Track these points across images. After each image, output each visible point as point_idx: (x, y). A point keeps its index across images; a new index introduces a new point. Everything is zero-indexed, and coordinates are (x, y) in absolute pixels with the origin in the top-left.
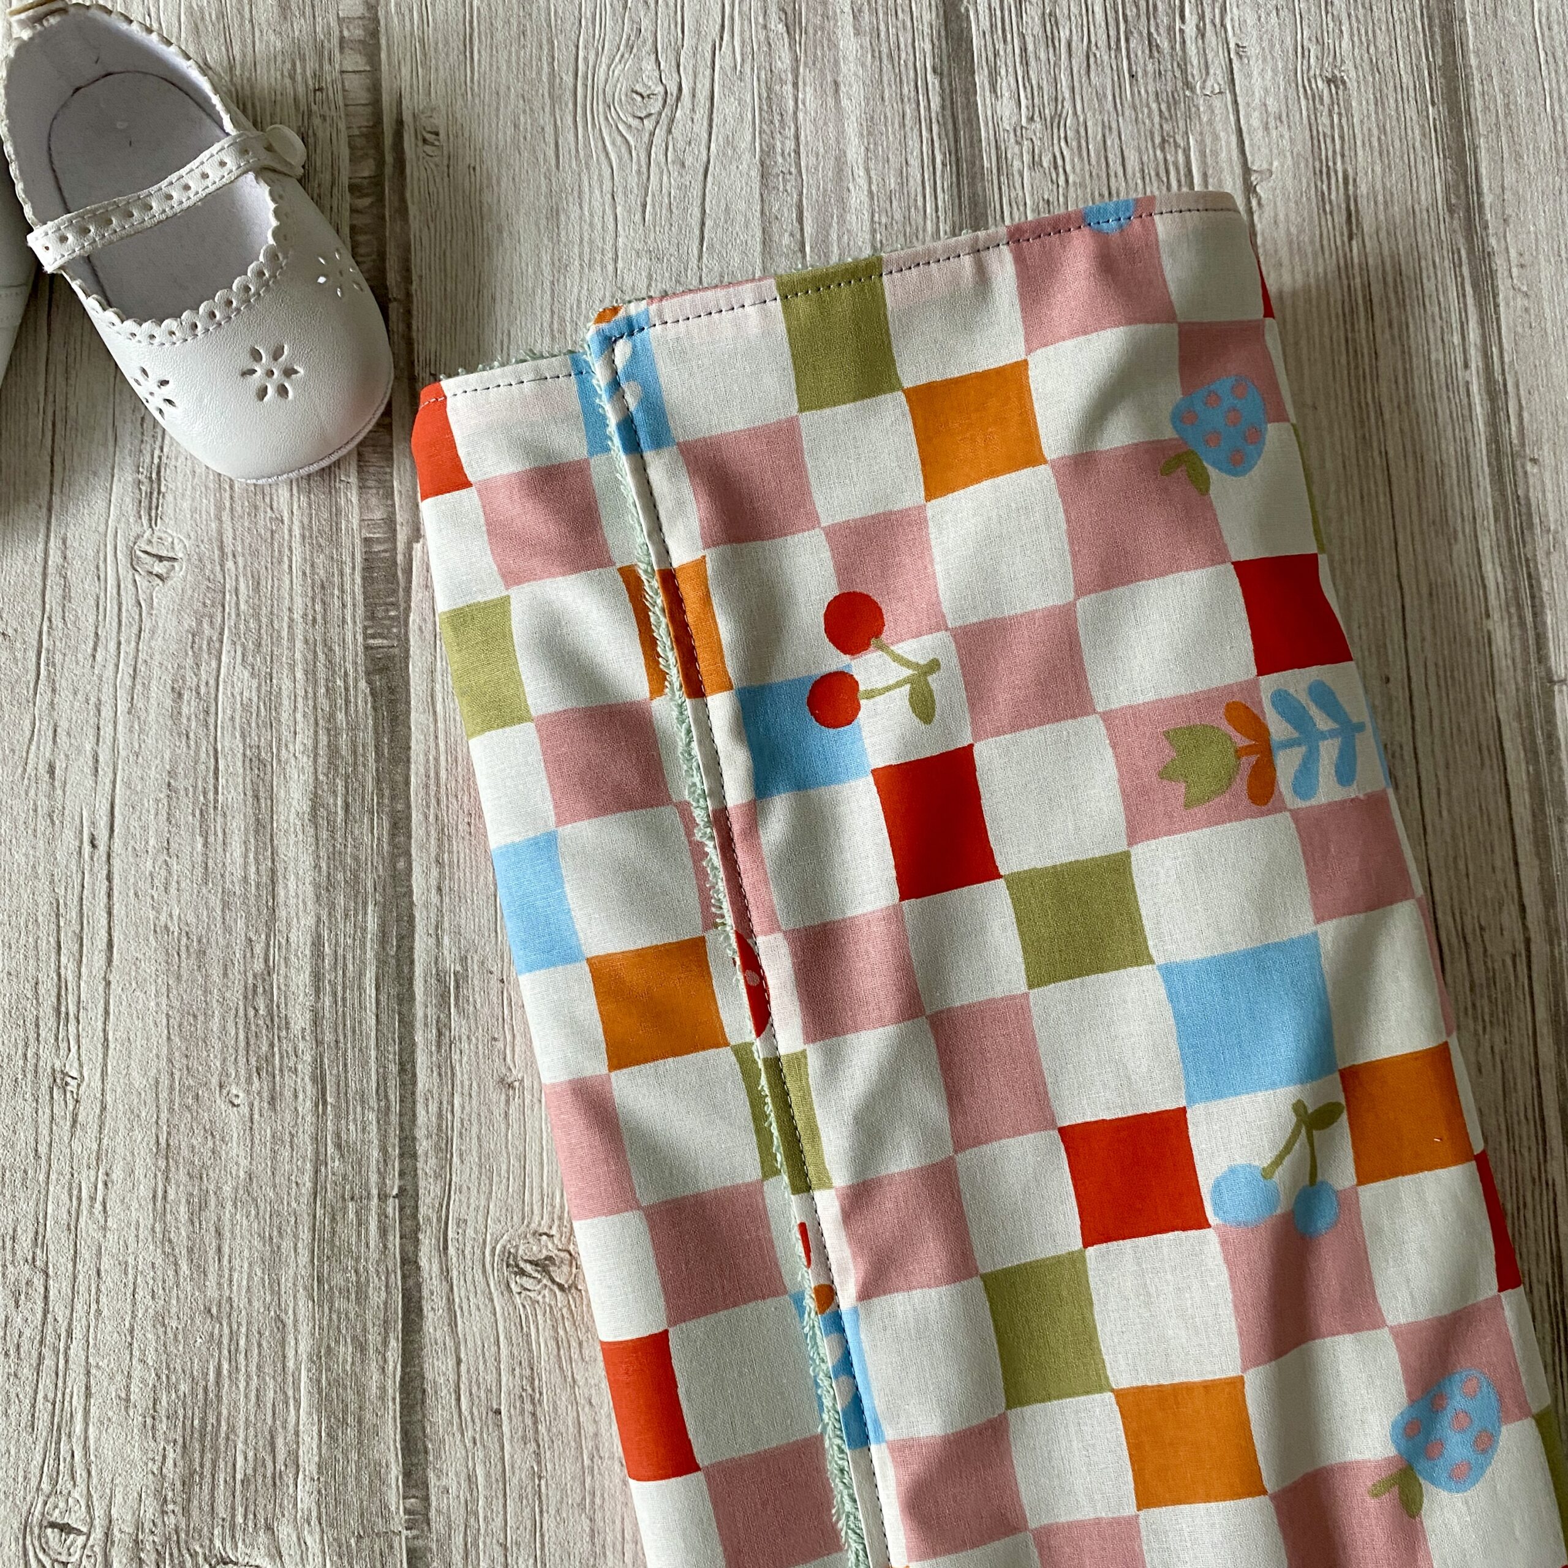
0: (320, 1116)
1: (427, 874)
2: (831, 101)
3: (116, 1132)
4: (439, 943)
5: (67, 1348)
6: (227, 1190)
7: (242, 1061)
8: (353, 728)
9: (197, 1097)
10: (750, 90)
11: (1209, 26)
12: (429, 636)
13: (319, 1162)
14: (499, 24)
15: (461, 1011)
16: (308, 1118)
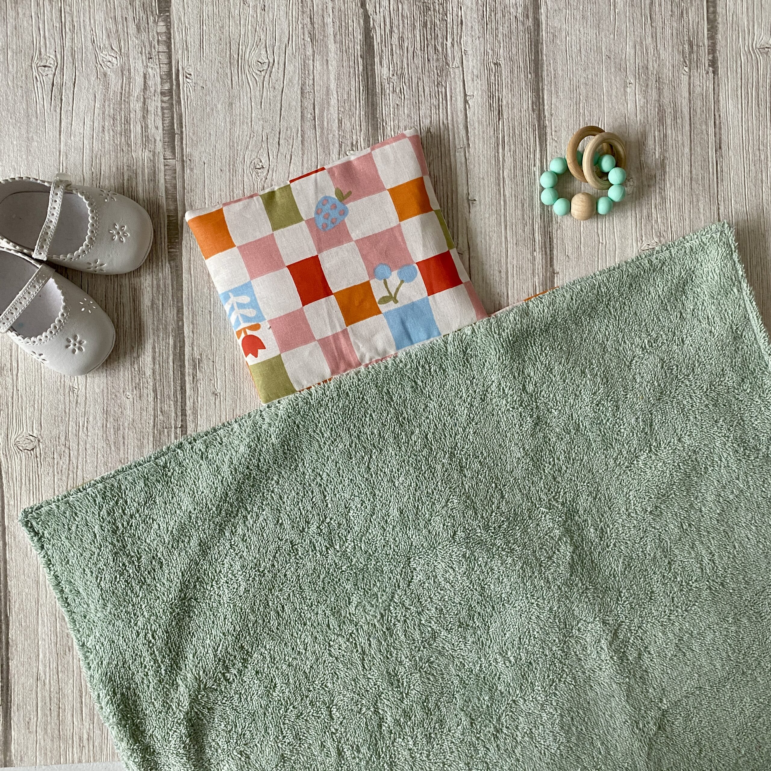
0: (155, 402)
1: (189, 327)
2: (325, 67)
3: (90, 405)
4: (193, 349)
5: (77, 471)
6: (126, 424)
7: (130, 384)
8: (165, 279)
9: (116, 396)
10: (298, 63)
11: (455, 43)
12: (189, 249)
13: (155, 416)
14: (212, 36)
15: (200, 371)
16: (152, 403)
